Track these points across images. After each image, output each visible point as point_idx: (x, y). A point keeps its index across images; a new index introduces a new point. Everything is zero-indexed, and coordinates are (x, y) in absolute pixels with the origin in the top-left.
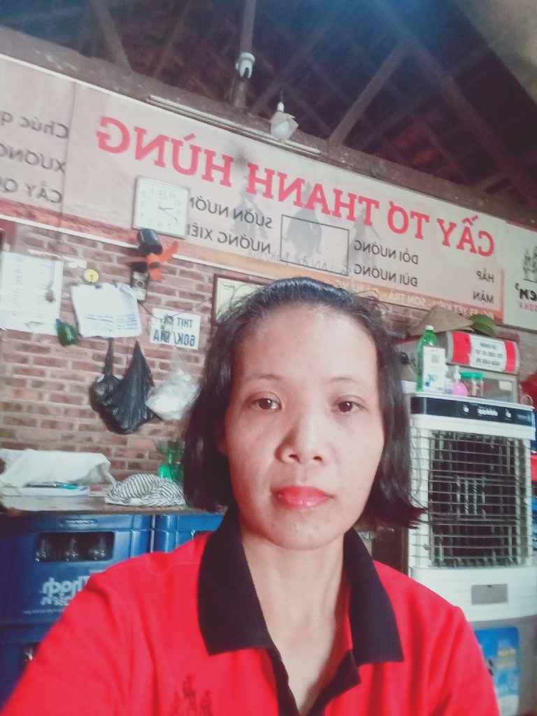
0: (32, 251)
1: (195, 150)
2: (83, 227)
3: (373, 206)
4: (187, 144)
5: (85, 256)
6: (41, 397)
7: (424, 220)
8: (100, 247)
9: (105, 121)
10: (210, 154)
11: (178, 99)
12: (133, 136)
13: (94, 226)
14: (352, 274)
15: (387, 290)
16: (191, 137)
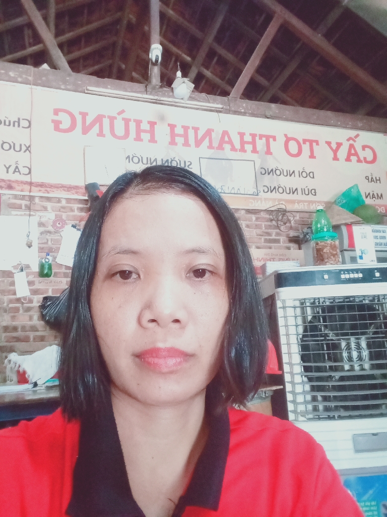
0: (14, 212)
1: (127, 122)
2: (48, 189)
3: (271, 140)
4: (119, 118)
5: (53, 211)
6: (31, 318)
7: (314, 144)
8: (64, 202)
9: (56, 112)
10: (138, 123)
11: (109, 87)
12: (79, 119)
13: (57, 188)
14: (262, 194)
15: (293, 202)
16: (123, 112)
